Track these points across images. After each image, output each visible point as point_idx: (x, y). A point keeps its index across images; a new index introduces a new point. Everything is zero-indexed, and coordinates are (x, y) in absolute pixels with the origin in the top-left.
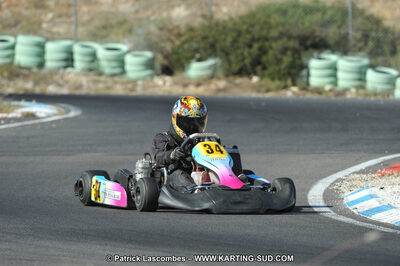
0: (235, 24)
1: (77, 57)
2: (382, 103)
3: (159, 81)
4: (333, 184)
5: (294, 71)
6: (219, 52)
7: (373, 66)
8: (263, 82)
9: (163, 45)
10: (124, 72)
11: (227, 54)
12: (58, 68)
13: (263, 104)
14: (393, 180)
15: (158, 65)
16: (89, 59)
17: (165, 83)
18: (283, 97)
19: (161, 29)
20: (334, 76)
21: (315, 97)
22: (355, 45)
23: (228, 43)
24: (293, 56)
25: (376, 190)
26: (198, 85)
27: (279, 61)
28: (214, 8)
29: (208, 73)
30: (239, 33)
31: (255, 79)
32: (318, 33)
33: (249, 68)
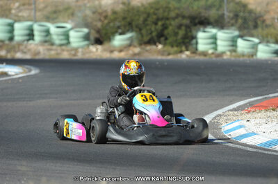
0: (145, 8)
1: (36, 33)
2: (248, 62)
3: (93, 48)
4: (214, 118)
5: (187, 40)
6: (134, 28)
7: (241, 36)
8: (166, 48)
9: (95, 23)
10: (69, 43)
11: (140, 30)
12: (24, 41)
13: (166, 64)
14: (256, 115)
15: (92, 38)
16: (44, 34)
17: (97, 49)
18: (180, 58)
19: (94, 13)
20: (215, 43)
21: (202, 58)
22: (229, 22)
23: (141, 22)
24: (186, 31)
25: (244, 122)
26: (121, 51)
27: (176, 34)
29: (127, 42)
30: (149, 15)
31: (160, 46)
32: (203, 14)
33: (155, 38)
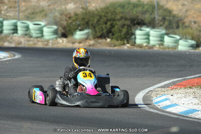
0: (98, 12)
1: (19, 28)
2: (172, 52)
3: (60, 40)
4: (148, 93)
5: (128, 36)
6: (90, 26)
7: (167, 34)
8: (113, 42)
9: (62, 22)
10: (43, 36)
11: (95, 27)
12: (10, 34)
13: (113, 53)
14: (177, 91)
15: (60, 33)
16: (25, 29)
17: (63, 41)
18: (123, 49)
19: (61, 14)
20: (148, 39)
21: (138, 49)
22: (158, 23)
23: (95, 22)
24: (127, 29)
25: (169, 96)
26: (80, 43)
27: (120, 31)
28: (88, 4)
29: (85, 36)
30: (101, 17)
31: (109, 40)
32: (140, 17)
33: (105, 34)
